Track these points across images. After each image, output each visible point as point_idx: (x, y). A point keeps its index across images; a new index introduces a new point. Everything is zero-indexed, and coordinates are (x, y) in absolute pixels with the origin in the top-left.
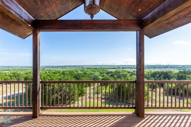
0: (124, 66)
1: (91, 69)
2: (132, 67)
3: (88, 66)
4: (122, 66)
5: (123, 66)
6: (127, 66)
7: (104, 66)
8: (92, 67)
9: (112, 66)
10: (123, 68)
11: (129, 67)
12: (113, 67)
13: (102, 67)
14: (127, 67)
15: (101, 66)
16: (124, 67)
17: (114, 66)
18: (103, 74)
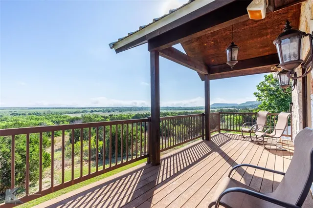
0: (93, 108)
1: (25, 115)
2: (105, 109)
3: (14, 108)
4: (89, 108)
5: (91, 108)
6: (97, 108)
7: (56, 108)
8: (27, 112)
9: (72, 108)
10: (92, 111)
11: (101, 109)
12: (75, 110)
13: (52, 111)
14: (97, 110)
15: (48, 108)
16: (94, 110)
17: (76, 108)
18: (63, 123)
